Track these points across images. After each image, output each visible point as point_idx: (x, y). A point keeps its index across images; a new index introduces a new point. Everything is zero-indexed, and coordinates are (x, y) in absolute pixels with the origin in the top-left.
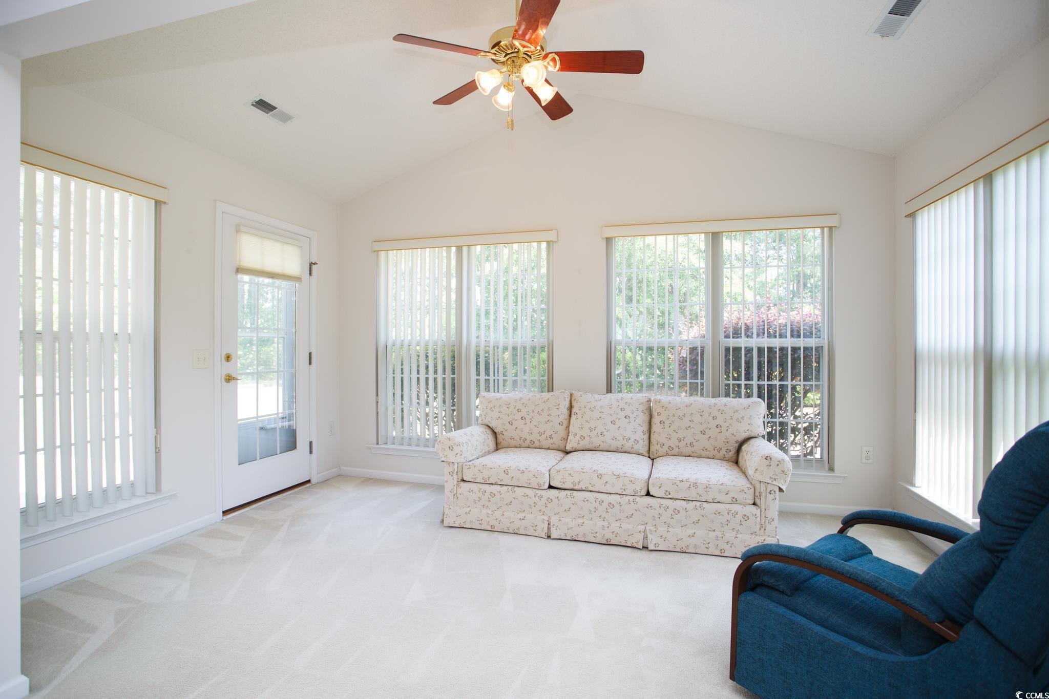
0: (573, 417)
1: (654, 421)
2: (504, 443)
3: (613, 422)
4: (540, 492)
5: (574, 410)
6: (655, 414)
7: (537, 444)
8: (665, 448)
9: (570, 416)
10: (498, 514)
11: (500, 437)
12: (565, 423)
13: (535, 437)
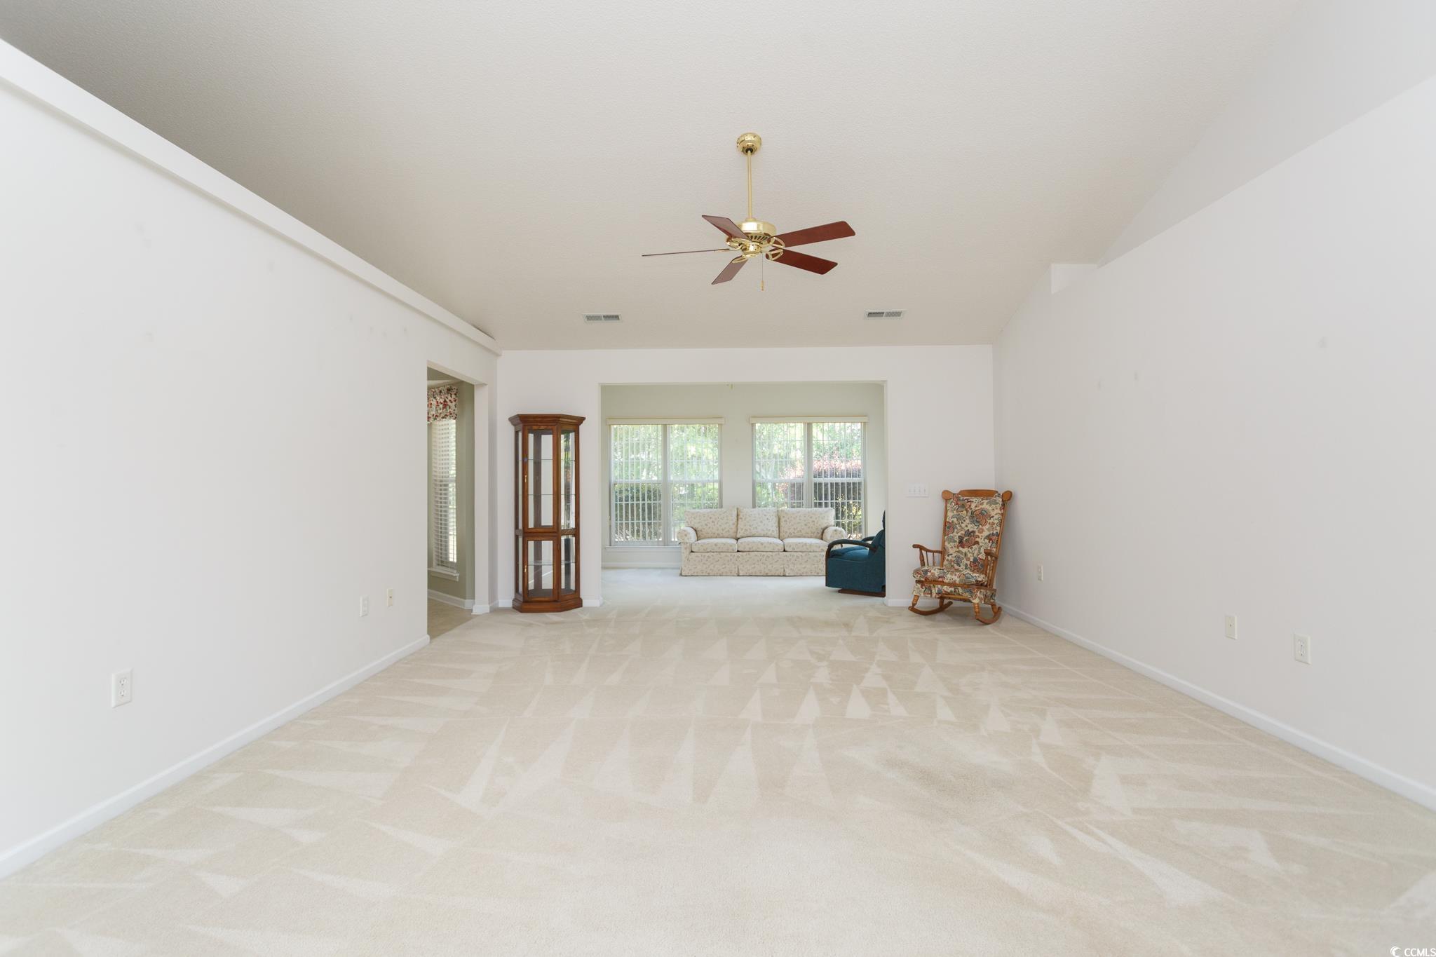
0: (740, 520)
1: (781, 521)
2: (702, 536)
3: (761, 522)
4: (733, 554)
5: (739, 517)
6: (782, 517)
7: (721, 535)
8: (788, 534)
9: (738, 520)
10: (711, 567)
11: (699, 533)
12: (736, 523)
13: (720, 532)
